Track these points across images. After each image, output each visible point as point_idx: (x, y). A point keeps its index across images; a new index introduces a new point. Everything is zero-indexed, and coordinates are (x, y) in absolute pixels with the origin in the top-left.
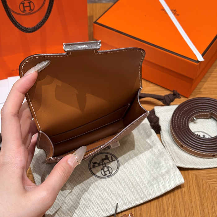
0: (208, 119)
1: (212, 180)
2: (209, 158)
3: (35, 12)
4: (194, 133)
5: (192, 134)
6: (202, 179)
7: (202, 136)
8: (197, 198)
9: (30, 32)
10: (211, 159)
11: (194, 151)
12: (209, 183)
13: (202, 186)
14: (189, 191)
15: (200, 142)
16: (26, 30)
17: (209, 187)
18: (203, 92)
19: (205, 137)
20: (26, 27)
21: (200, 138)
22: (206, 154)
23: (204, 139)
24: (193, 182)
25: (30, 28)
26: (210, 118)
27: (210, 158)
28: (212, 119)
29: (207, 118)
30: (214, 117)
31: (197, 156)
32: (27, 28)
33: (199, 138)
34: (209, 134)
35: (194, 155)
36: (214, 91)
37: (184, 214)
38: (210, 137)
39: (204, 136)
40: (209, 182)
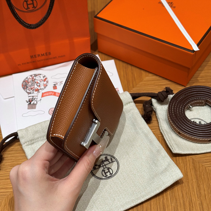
3: (38, 9)
9: (33, 28)
16: (29, 27)
20: (30, 23)
25: (33, 24)
32: (31, 25)
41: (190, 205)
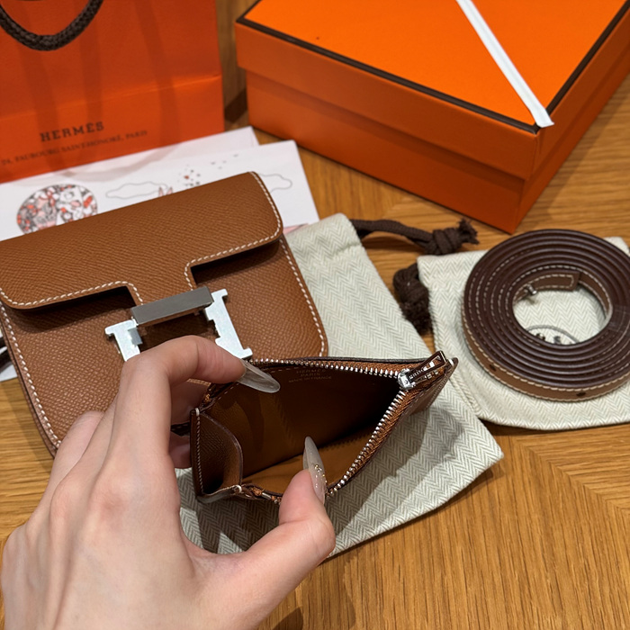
0: (570, 290)
1: (577, 466)
2: (569, 402)
4: (527, 332)
5: (524, 333)
6: (550, 463)
7: (550, 339)
8: (535, 517)
10: (574, 404)
11: (525, 381)
12: (570, 473)
13: (550, 482)
15: (545, 357)
17: (568, 485)
18: (555, 217)
19: (559, 341)
21: (545, 344)
22: (560, 390)
23: (557, 347)
24: (522, 471)
26: (577, 290)
27: (572, 402)
28: (581, 290)
29: (567, 287)
30: (586, 285)
31: (535, 397)
33: (542, 346)
34: (572, 334)
35: (526, 394)
36: (585, 212)
38: (573, 342)
39: (557, 338)
40: (570, 470)
41: (521, 589)
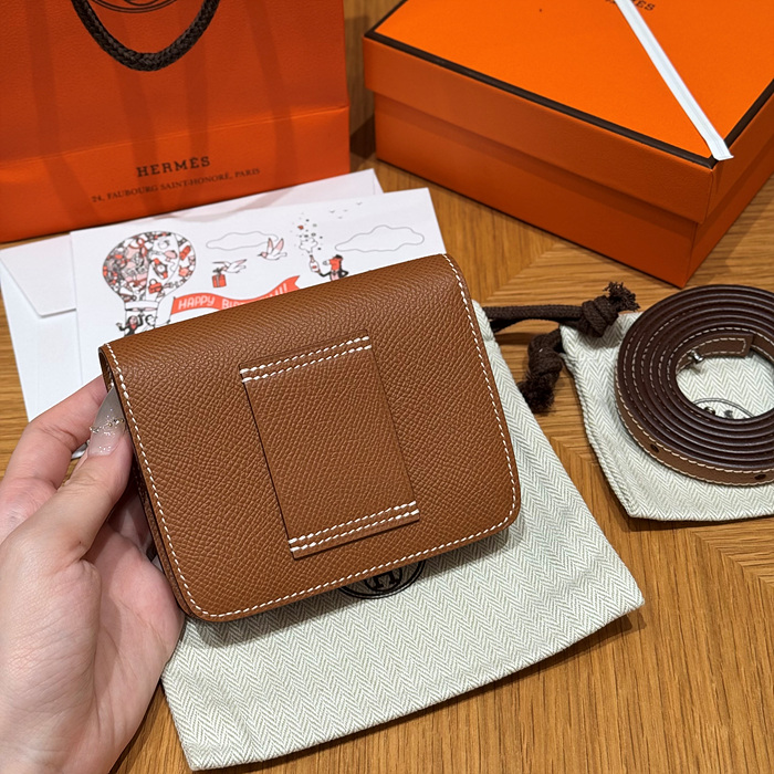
14: (672, 589)
37: (655, 661)
